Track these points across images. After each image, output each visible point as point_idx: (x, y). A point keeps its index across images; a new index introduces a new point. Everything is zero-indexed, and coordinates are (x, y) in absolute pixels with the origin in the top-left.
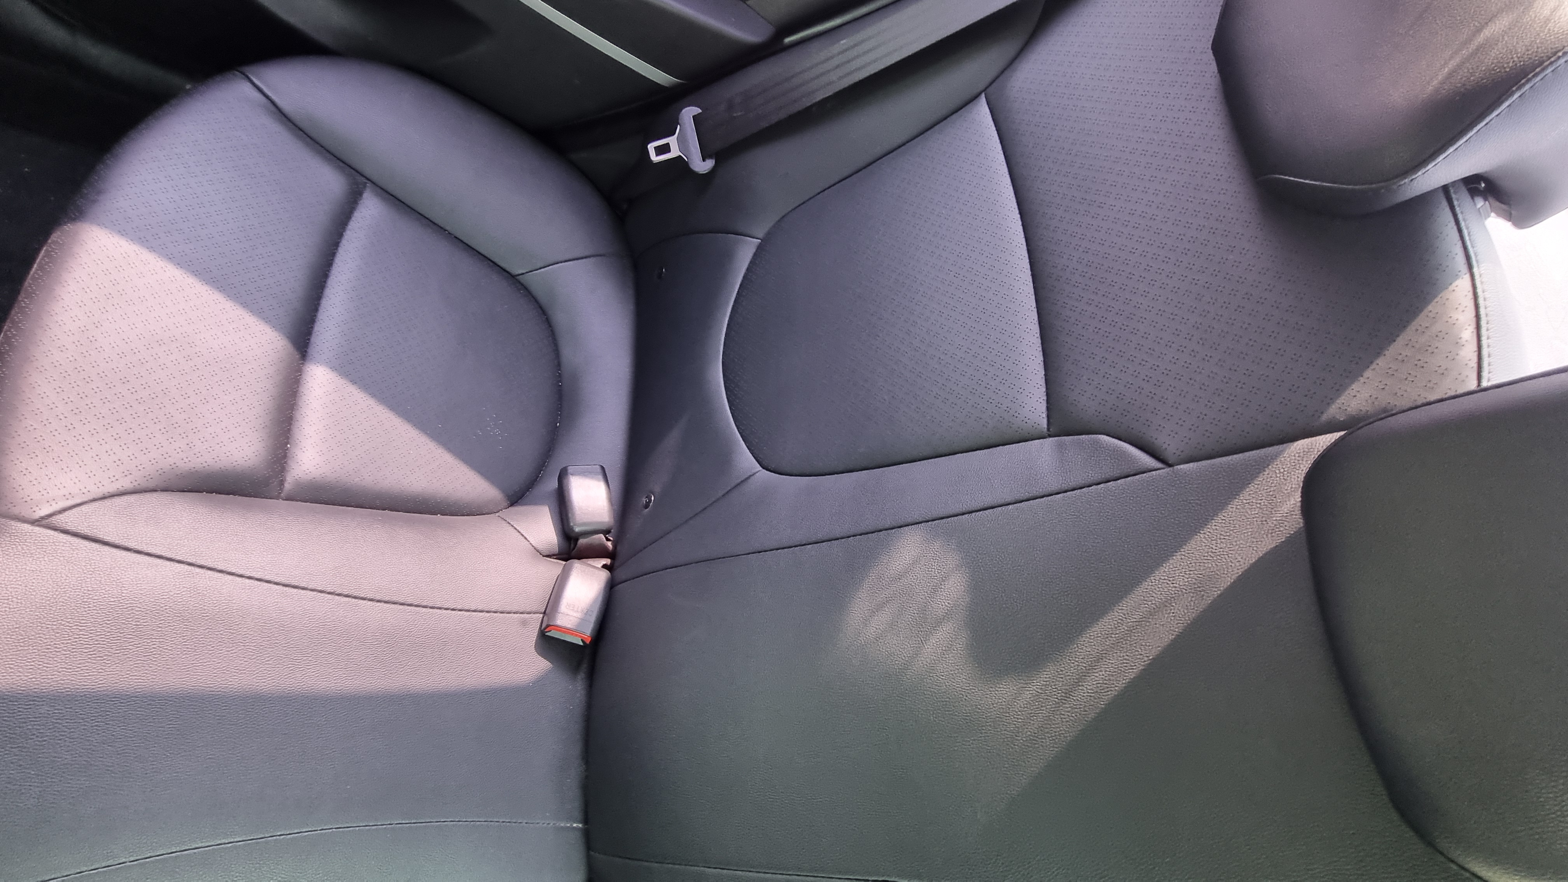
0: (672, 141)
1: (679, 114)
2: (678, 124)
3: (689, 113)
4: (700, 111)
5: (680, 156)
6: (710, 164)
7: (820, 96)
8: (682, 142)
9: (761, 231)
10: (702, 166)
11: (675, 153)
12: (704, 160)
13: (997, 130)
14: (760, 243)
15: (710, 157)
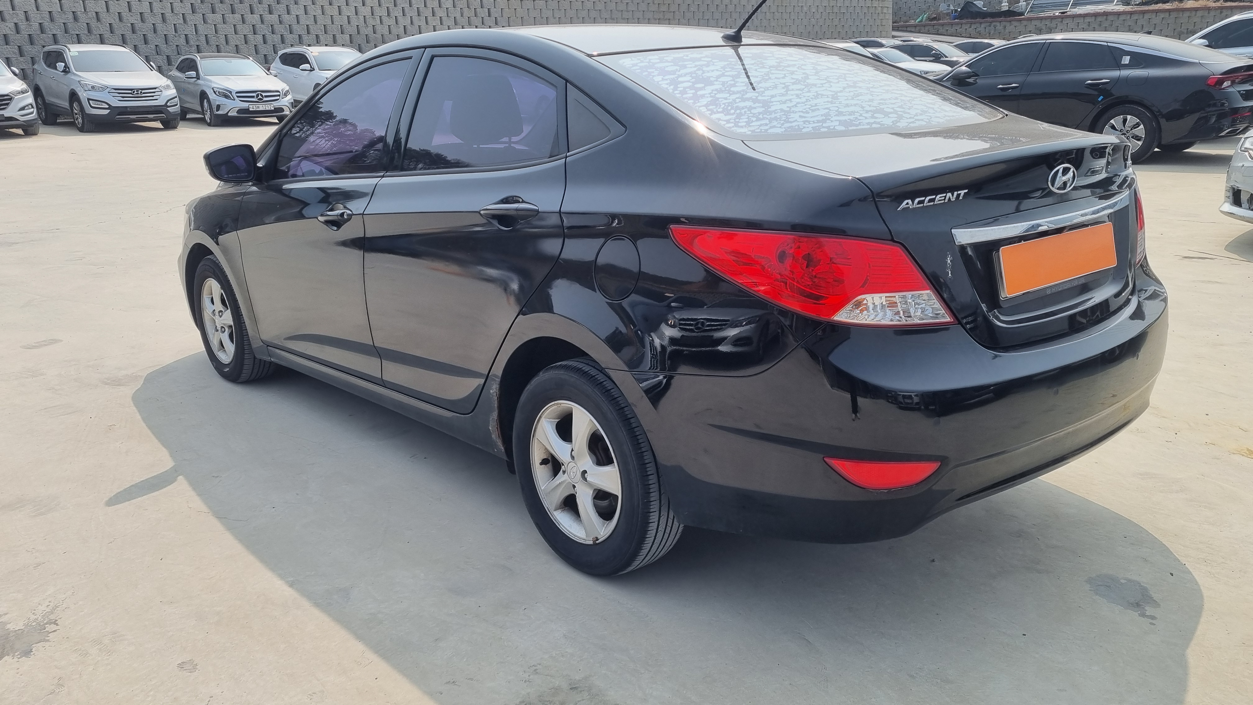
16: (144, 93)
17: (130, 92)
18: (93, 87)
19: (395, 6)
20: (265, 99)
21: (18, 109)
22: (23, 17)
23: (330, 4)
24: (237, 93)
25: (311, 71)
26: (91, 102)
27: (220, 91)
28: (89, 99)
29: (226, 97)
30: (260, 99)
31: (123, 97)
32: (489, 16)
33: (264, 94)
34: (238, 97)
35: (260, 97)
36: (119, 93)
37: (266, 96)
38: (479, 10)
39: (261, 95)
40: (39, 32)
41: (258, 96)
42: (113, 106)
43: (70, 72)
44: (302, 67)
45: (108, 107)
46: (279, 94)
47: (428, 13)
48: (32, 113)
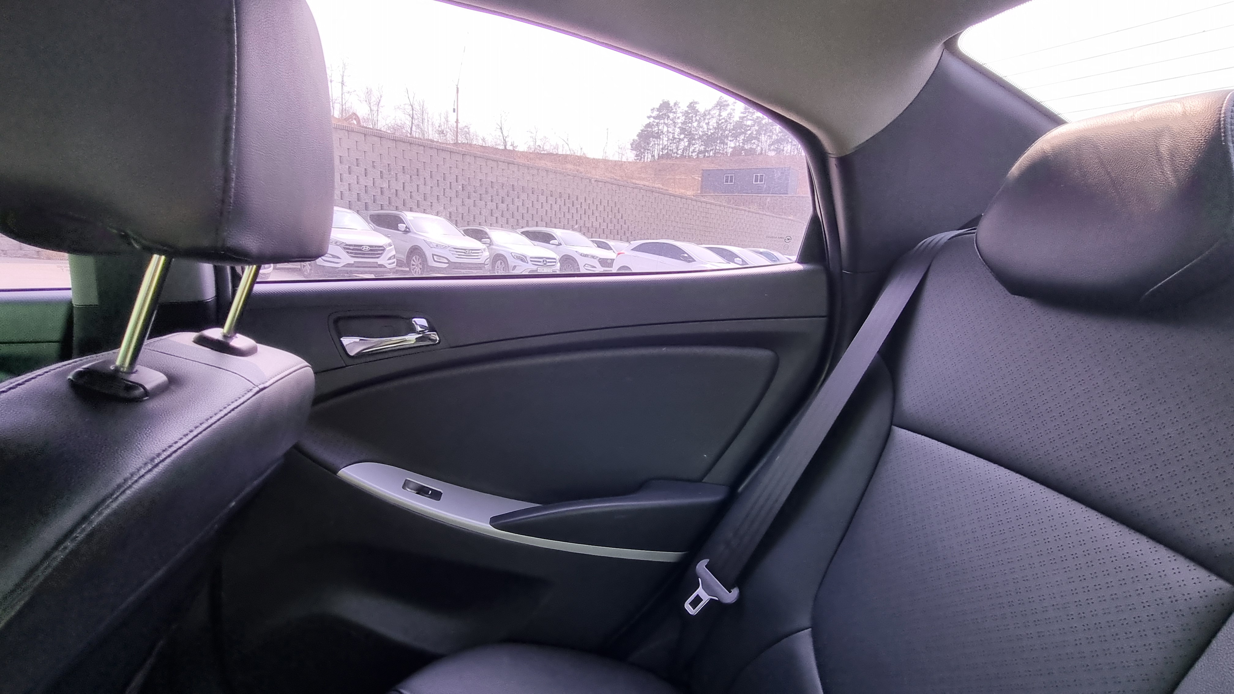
0: (700, 591)
1: (695, 570)
2: (699, 577)
3: (702, 567)
4: (708, 560)
5: (711, 599)
6: (735, 592)
7: (784, 498)
8: (707, 589)
9: (805, 620)
10: (730, 596)
11: (706, 598)
12: (730, 592)
13: (922, 435)
14: (812, 630)
15: (733, 587)
16: (473, 253)
17: (464, 251)
18: (437, 246)
19: (573, 206)
20: (548, 264)
21: (388, 258)
22: (347, 187)
23: (537, 201)
24: (531, 258)
25: (558, 245)
26: (435, 257)
27: (517, 255)
28: (433, 255)
29: (522, 260)
30: (545, 264)
31: (459, 255)
32: (622, 218)
33: (548, 260)
34: (531, 261)
35: (545, 262)
36: (457, 252)
37: (549, 262)
38: (617, 214)
39: (546, 261)
40: (356, 200)
41: (543, 261)
42: (451, 261)
43: (410, 232)
44: (551, 242)
45: (447, 262)
46: (555, 261)
47: (590, 212)
48: (394, 263)
